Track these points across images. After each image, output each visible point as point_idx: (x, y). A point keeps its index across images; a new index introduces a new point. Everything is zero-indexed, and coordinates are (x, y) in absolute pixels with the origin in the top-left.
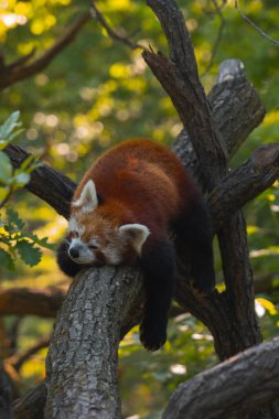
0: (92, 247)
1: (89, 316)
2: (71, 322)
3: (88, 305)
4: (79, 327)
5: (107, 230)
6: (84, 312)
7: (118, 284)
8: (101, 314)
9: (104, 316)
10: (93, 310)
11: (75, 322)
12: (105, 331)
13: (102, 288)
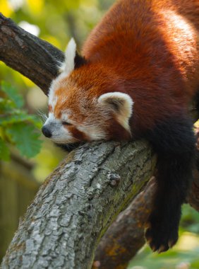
0: (65, 124)
1: (54, 225)
2: (30, 232)
3: (55, 212)
4: (39, 239)
5: (82, 102)
6: (48, 220)
7: (99, 186)
8: (70, 223)
9: (74, 226)
10: (60, 218)
11: (35, 232)
12: (72, 245)
13: (76, 191)
